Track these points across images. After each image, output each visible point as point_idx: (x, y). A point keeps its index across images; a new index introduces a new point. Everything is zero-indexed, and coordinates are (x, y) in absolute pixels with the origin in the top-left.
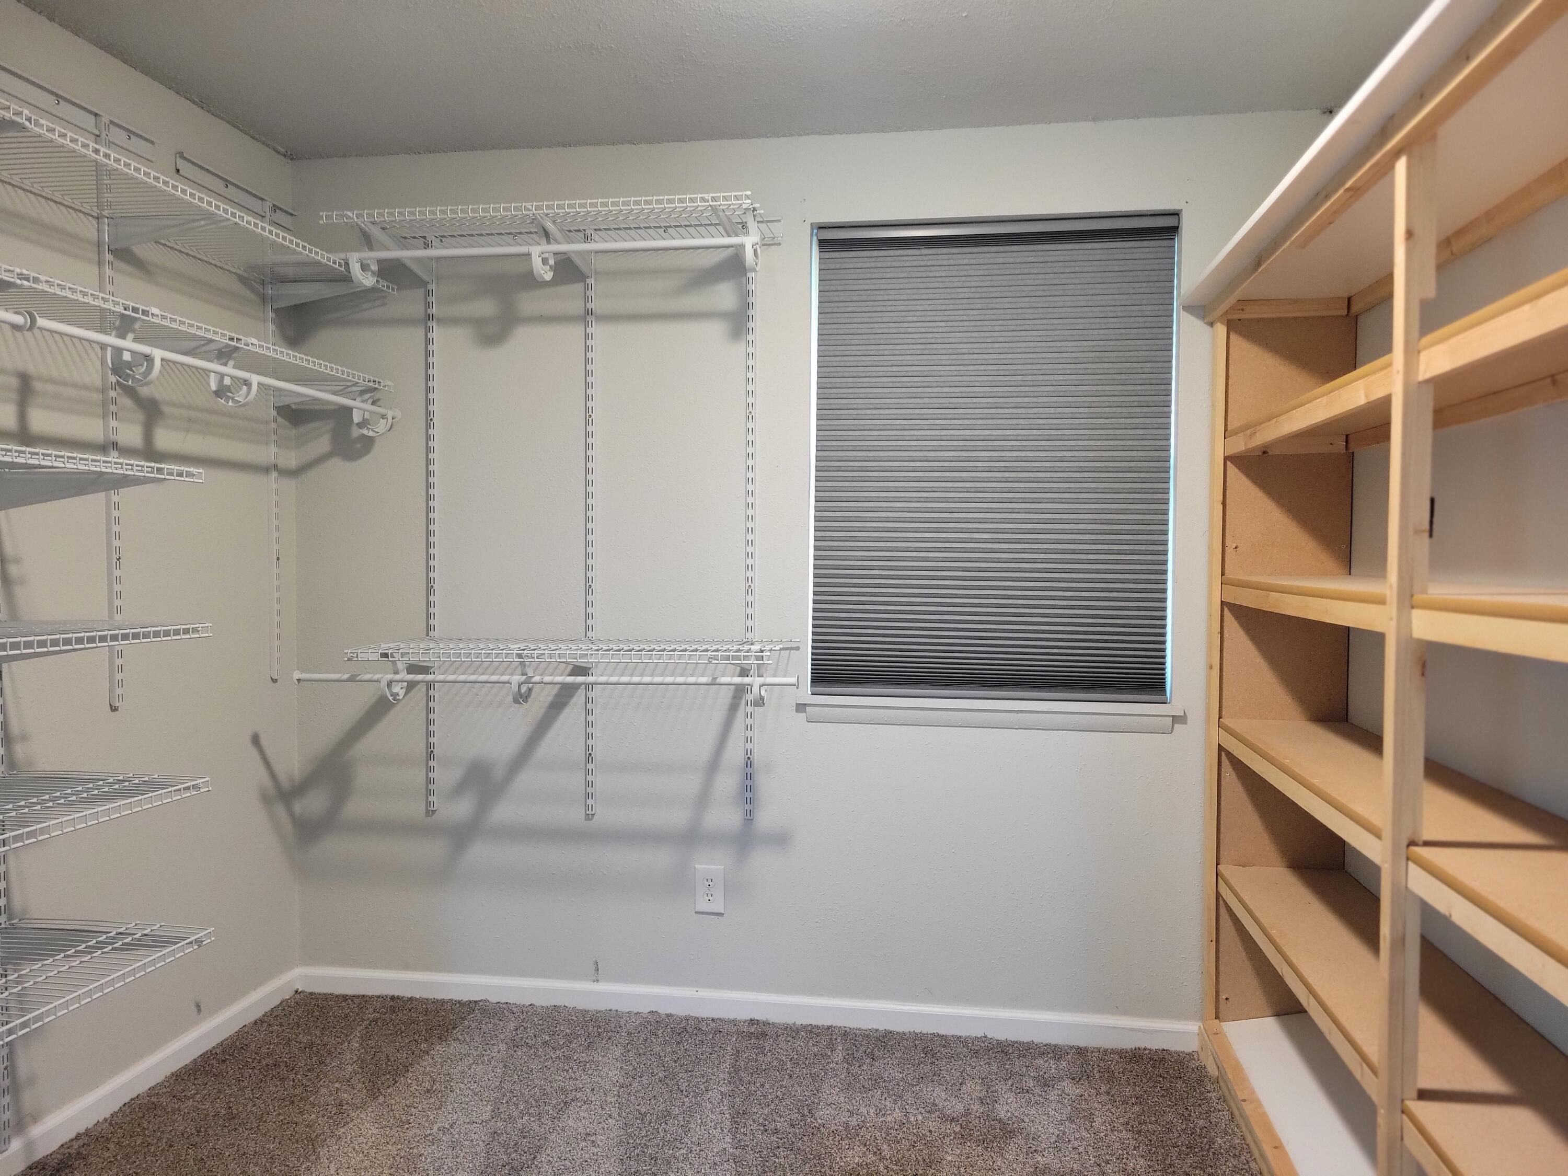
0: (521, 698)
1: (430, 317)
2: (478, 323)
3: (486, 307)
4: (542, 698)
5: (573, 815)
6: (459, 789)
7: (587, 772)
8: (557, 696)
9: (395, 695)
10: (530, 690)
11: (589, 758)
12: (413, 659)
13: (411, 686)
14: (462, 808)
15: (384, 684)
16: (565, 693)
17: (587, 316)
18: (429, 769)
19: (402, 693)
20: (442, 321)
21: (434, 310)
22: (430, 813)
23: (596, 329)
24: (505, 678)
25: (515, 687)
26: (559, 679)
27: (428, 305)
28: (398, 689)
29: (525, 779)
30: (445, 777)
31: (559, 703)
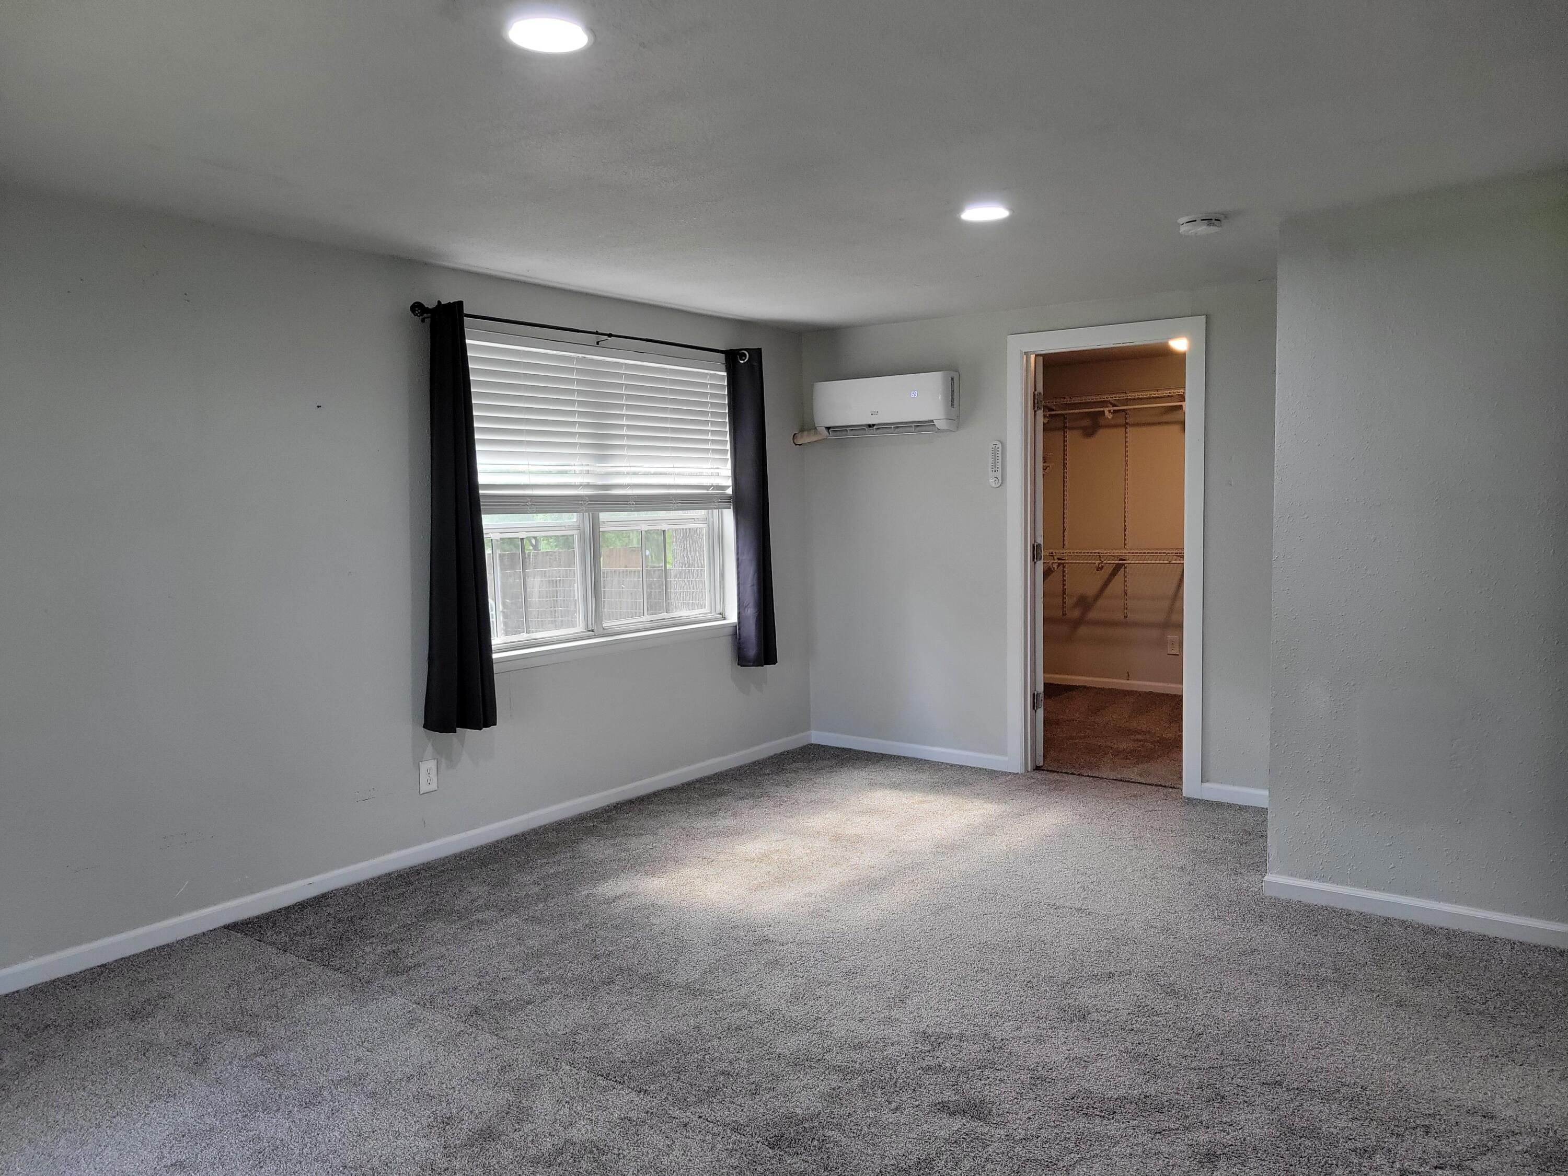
0: (1099, 569)
1: (1065, 427)
2: (1084, 429)
3: (1086, 422)
4: (1108, 570)
5: (1119, 616)
6: (1077, 604)
7: (1124, 599)
8: (1114, 569)
9: (1054, 568)
10: (1103, 567)
11: (1125, 594)
12: (1059, 557)
13: (1059, 564)
14: (1076, 613)
15: (1050, 564)
16: (1118, 567)
17: (1125, 425)
18: (1063, 598)
19: (1056, 568)
20: (1070, 429)
21: (1067, 425)
22: (1064, 614)
23: (1129, 429)
24: (1094, 562)
25: (1097, 565)
26: (1117, 562)
27: (1065, 423)
28: (1055, 566)
29: (1100, 602)
30: (1070, 602)
31: (1114, 574)
